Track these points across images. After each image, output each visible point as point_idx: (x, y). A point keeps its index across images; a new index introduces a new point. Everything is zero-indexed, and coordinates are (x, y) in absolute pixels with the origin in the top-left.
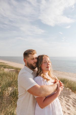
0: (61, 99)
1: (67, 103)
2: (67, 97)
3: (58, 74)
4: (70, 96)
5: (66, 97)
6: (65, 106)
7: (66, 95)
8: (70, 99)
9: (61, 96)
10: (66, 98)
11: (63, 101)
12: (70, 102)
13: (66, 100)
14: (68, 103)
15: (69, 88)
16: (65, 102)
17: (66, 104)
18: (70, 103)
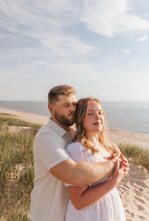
0: (126, 188)
1: (139, 197)
2: (138, 184)
3: (121, 137)
4: (145, 182)
5: (135, 184)
6: (134, 201)
7: (137, 180)
8: (144, 187)
9: (126, 181)
10: (136, 187)
11: (130, 193)
12: (144, 194)
13: (135, 190)
14: (141, 196)
15: (143, 165)
16: (135, 194)
17: (136, 198)
18: (145, 197)
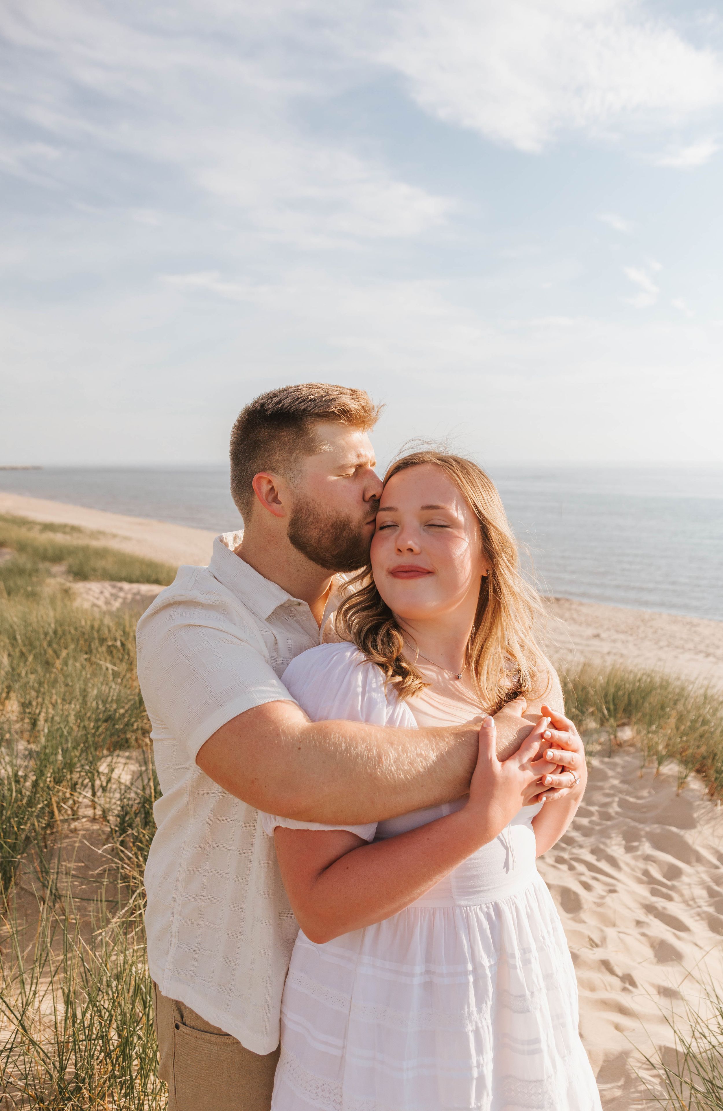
0: (603, 865)
1: (660, 903)
2: (657, 845)
3: (590, 631)
4: (690, 837)
5: (647, 848)
6: (639, 923)
7: (656, 828)
8: (688, 862)
9: (605, 833)
10: (648, 858)
11: (619, 887)
12: (686, 892)
13: (646, 873)
14: (670, 898)
15: (685, 762)
16: (643, 891)
17: (650, 909)
18: (689, 902)
